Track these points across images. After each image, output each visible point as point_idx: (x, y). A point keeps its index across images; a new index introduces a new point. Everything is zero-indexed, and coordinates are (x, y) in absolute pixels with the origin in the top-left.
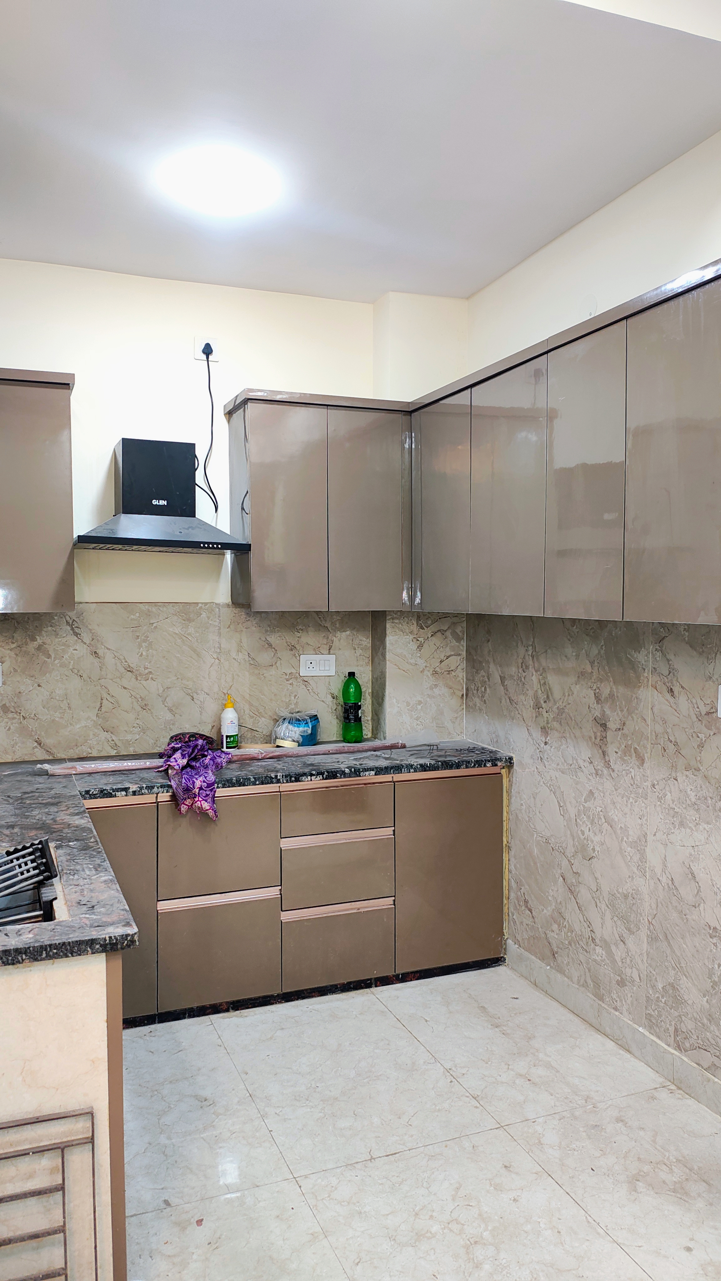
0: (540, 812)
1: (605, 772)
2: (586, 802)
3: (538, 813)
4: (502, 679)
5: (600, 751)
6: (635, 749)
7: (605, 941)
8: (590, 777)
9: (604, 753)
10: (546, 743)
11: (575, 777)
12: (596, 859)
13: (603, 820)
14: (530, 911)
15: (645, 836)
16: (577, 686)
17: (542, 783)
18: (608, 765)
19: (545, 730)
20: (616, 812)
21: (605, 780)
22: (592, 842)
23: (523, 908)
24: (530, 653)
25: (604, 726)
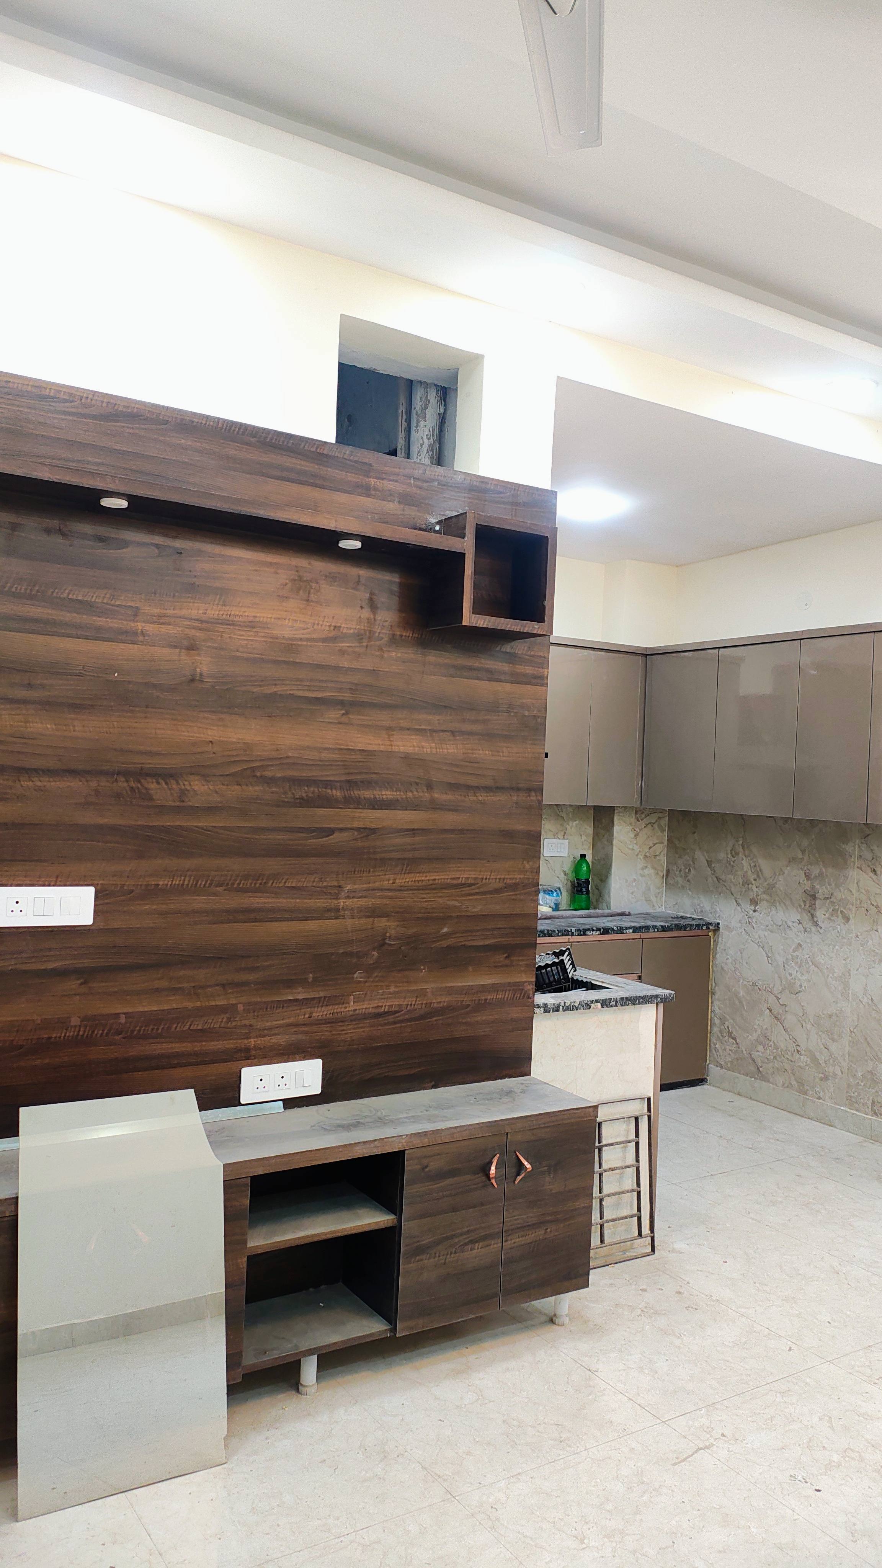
0: (747, 963)
1: (813, 929)
2: (794, 951)
3: (744, 963)
4: (709, 863)
5: (809, 914)
6: (842, 912)
7: (810, 1051)
8: (799, 934)
9: (812, 915)
10: (755, 911)
11: (783, 935)
12: (802, 993)
13: (811, 964)
14: (735, 1039)
15: (849, 970)
16: (788, 868)
17: (750, 941)
18: (816, 924)
19: (754, 902)
20: (823, 957)
21: (813, 934)
22: (799, 980)
23: (727, 1038)
24: (741, 842)
25: (814, 897)
